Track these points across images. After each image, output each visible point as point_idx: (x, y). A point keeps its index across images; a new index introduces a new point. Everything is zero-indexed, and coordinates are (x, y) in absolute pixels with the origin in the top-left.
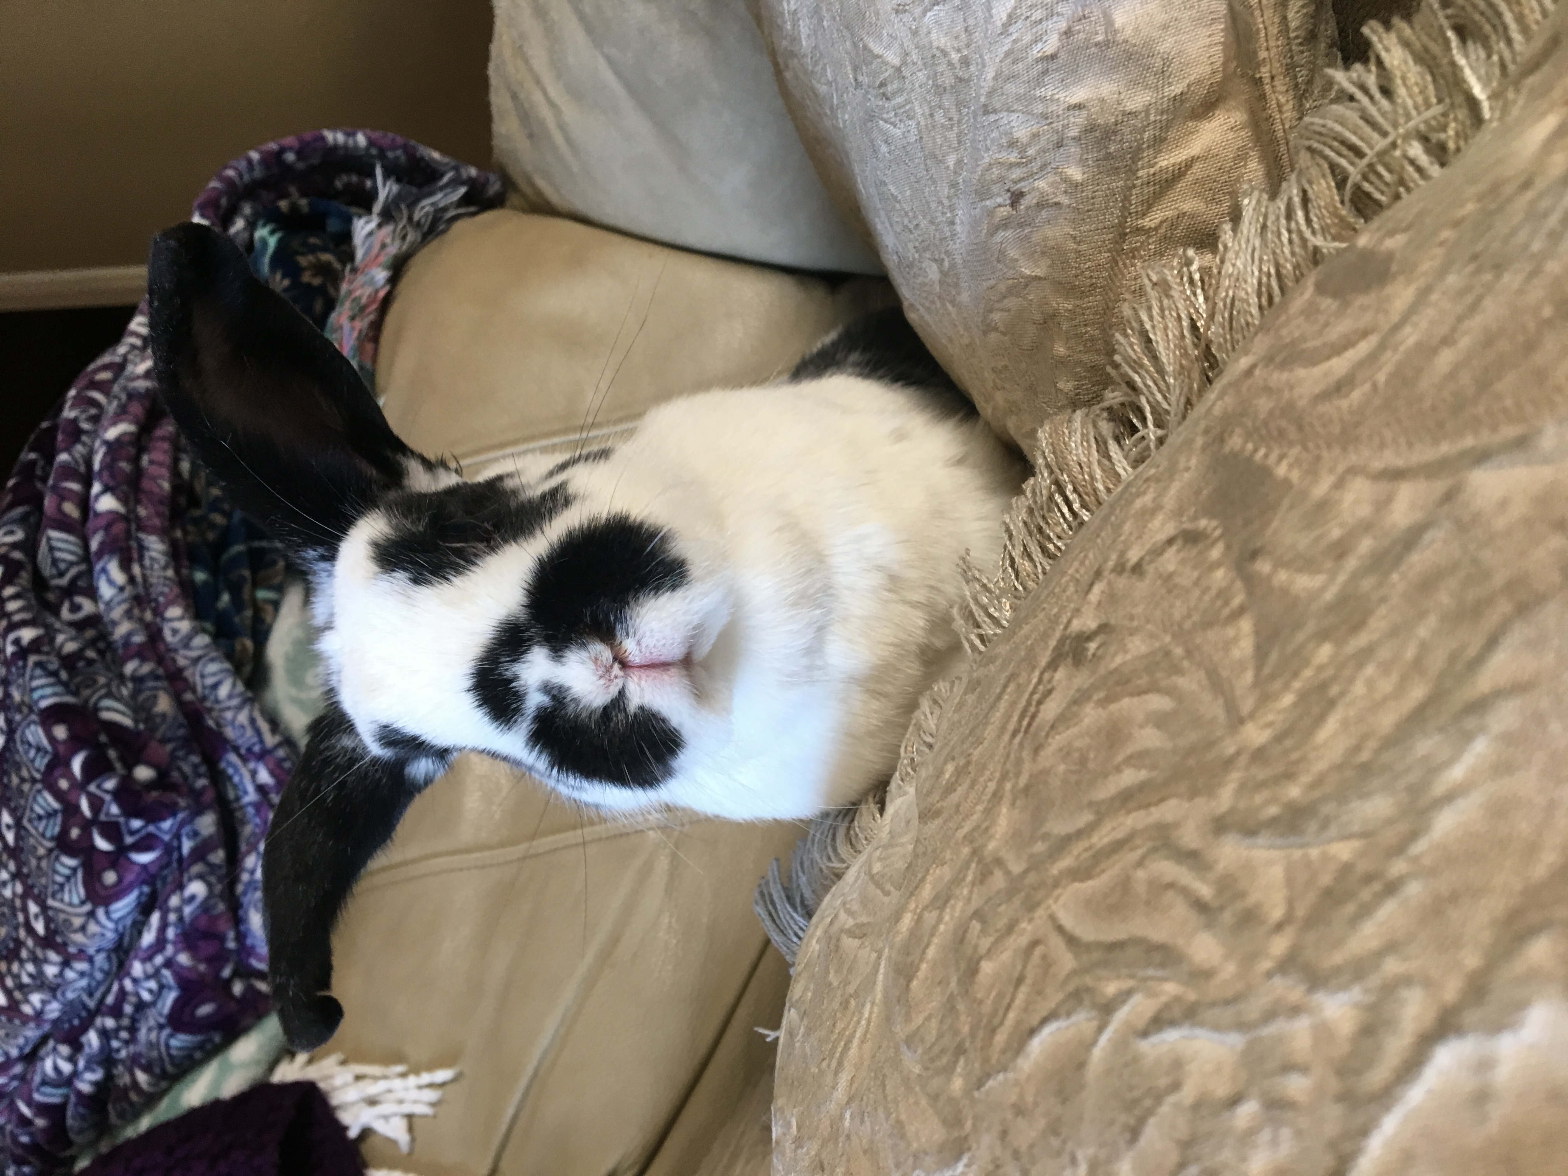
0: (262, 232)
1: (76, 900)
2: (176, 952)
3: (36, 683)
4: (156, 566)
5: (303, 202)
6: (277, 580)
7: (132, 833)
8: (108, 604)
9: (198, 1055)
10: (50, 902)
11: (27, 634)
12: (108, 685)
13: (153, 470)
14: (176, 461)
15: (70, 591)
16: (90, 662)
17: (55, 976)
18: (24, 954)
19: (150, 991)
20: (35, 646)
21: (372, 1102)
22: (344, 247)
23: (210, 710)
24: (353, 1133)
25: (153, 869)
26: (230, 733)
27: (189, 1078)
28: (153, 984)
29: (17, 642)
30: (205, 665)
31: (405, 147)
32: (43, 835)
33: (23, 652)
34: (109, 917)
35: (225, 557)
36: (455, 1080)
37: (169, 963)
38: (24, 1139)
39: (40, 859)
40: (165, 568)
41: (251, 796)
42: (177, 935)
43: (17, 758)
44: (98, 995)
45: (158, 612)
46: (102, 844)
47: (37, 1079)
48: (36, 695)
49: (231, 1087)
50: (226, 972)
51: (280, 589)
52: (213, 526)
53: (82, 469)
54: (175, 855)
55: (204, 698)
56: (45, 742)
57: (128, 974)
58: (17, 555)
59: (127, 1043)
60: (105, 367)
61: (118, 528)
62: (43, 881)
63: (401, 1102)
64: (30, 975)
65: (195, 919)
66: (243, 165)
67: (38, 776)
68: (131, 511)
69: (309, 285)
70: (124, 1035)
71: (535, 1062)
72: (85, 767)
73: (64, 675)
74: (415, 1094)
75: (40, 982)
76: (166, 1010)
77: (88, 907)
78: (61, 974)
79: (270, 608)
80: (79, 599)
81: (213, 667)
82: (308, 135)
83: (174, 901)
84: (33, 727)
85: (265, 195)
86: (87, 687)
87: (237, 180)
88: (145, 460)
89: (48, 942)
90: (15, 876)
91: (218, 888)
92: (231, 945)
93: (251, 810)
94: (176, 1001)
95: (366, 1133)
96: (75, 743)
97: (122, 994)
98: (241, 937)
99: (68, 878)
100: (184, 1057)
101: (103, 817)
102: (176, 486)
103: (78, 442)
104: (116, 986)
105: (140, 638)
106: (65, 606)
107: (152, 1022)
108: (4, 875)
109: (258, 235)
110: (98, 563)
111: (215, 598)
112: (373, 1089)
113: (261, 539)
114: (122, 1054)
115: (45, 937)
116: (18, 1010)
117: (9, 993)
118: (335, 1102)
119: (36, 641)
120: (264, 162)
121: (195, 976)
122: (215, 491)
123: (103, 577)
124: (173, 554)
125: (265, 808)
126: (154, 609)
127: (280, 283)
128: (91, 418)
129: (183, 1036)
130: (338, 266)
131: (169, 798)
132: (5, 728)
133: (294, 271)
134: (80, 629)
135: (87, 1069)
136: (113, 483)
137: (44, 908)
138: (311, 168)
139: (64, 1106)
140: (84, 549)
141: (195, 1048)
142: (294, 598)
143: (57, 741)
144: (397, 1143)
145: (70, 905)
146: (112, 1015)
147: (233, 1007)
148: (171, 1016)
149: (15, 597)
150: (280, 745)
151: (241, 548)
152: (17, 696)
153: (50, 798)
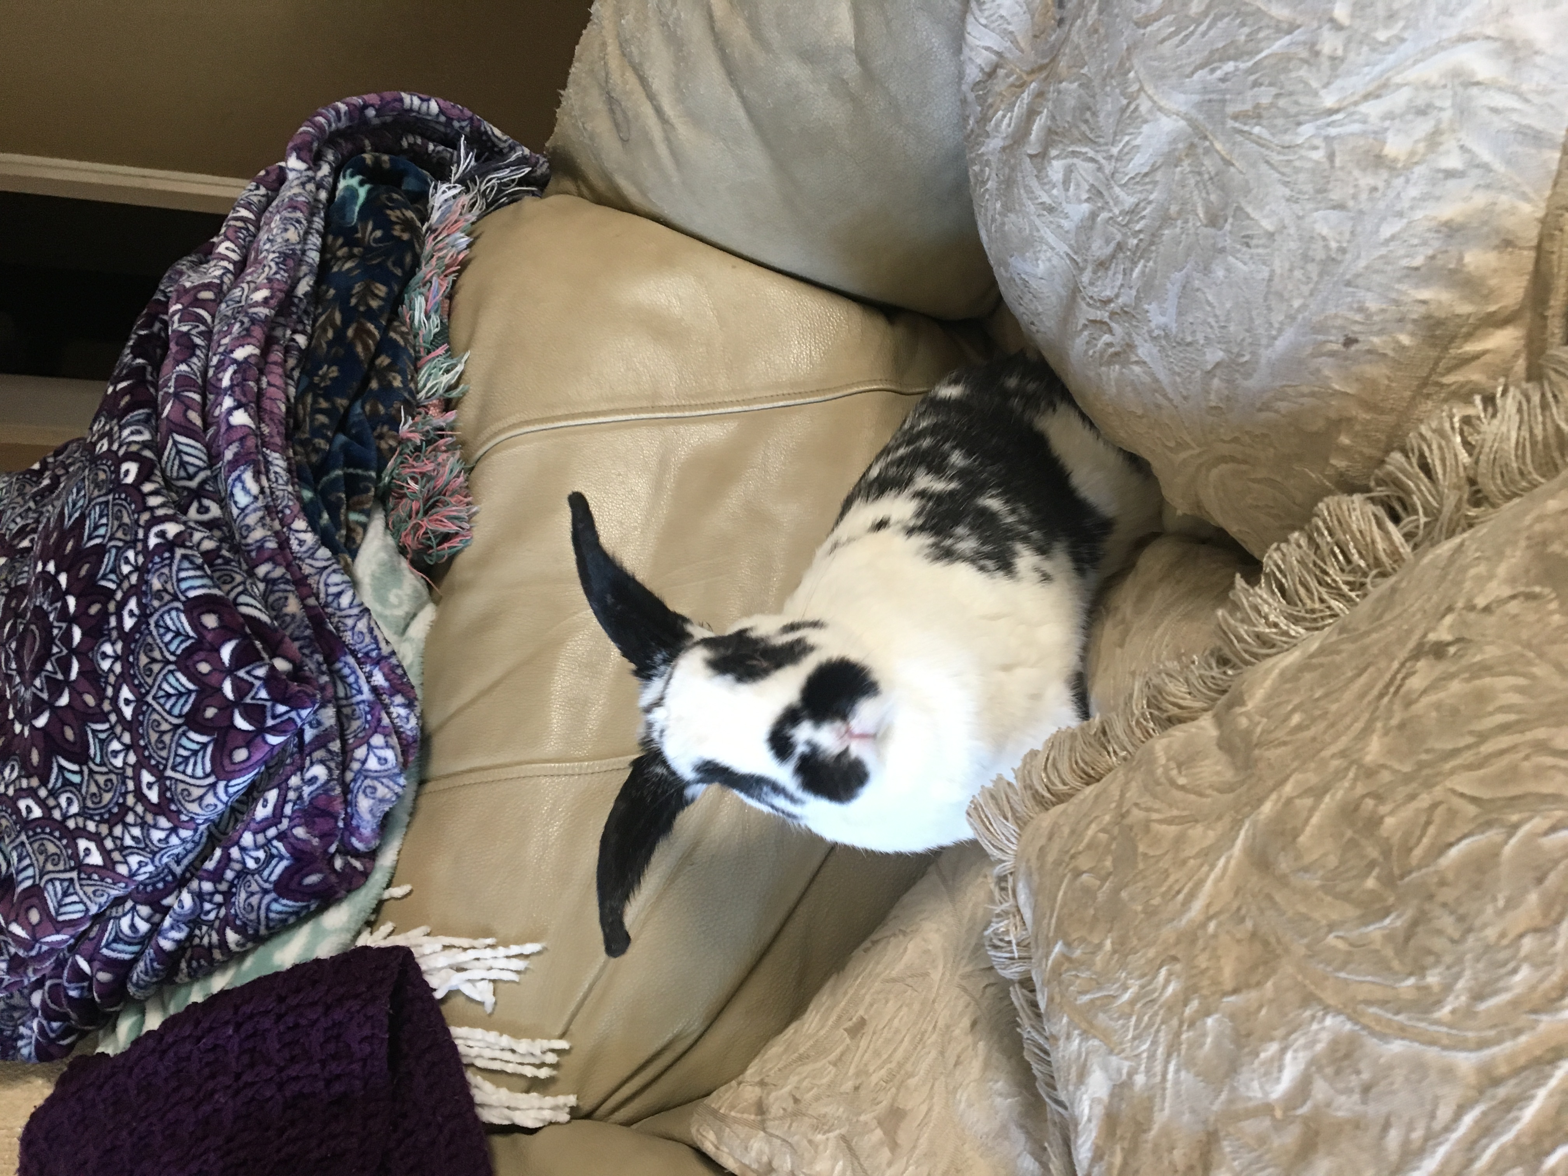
0: (348, 182)
1: (199, 773)
2: (291, 828)
3: (183, 574)
4: (280, 481)
5: (386, 158)
6: (367, 506)
7: (274, 717)
8: (243, 510)
9: (292, 920)
10: (169, 773)
11: (172, 529)
12: (244, 583)
13: (272, 391)
14: (287, 384)
15: (198, 494)
16: (227, 561)
17: (160, 841)
18: (130, 818)
19: (257, 860)
20: (180, 540)
21: (460, 969)
23: (332, 616)
24: (438, 995)
25: (276, 752)
26: (348, 637)
27: (276, 941)
29: (162, 534)
30: (329, 575)
31: (471, 119)
32: (169, 712)
33: (169, 545)
34: (226, 792)
35: (325, 479)
36: (539, 953)
37: (281, 836)
38: (73, 993)
39: (163, 733)
41: (366, 695)
42: (293, 812)
43: (150, 640)
44: (185, 862)
45: (285, 523)
46: (241, 723)
47: (108, 936)
48: (184, 585)
49: (325, 950)
50: (333, 849)
51: (368, 514)
52: (317, 450)
53: (200, 381)
54: (297, 740)
55: (327, 605)
56: (187, 628)
57: (237, 843)
58: (147, 453)
59: (219, 906)
60: (207, 287)
61: (251, 442)
62: (164, 753)
63: (490, 969)
64: (134, 838)
65: (312, 800)
66: (331, 114)
67: (172, 658)
68: (259, 428)
69: (399, 239)
70: (218, 898)
72: (234, 653)
73: (208, 571)
74: (503, 963)
76: (274, 878)
77: (211, 780)
78: (166, 840)
79: (360, 530)
80: (206, 502)
81: (336, 578)
82: (388, 95)
83: (294, 781)
84: (174, 614)
85: (348, 145)
86: (225, 583)
87: (326, 127)
88: (264, 380)
89: (160, 809)
90: (127, 748)
91: (336, 772)
92: (341, 824)
93: (363, 708)
94: (287, 869)
95: (452, 994)
96: (226, 632)
97: (226, 861)
98: (348, 818)
99: (195, 753)
100: (281, 921)
101: (248, 700)
102: (288, 409)
103: (193, 354)
104: (218, 853)
105: (272, 545)
106: (195, 505)
107: (254, 887)
108: (115, 745)
109: (342, 184)
110: (230, 472)
111: (320, 517)
112: (462, 957)
113: (355, 467)
114: (212, 916)
115: (157, 805)
116: (113, 870)
117: (105, 853)
118: (423, 967)
119: (178, 535)
120: (349, 113)
121: (308, 848)
122: (322, 418)
123: (239, 485)
124: (289, 470)
125: (379, 707)
126: (281, 521)
127: (372, 233)
128: (201, 334)
129: (285, 902)
130: (419, 224)
131: (309, 689)
132: (136, 611)
133: (384, 224)
134: (210, 530)
135: (172, 928)
136: (244, 400)
137: (161, 778)
138: (384, 124)
139: (135, 961)
140: (213, 457)
141: (291, 914)
142: (377, 524)
143: (205, 628)
144: (481, 1004)
145: (193, 777)
146: (208, 880)
147: (333, 879)
148: (277, 884)
149: (155, 493)
150: (393, 653)
151: (339, 472)
152: (156, 584)
153: (183, 680)
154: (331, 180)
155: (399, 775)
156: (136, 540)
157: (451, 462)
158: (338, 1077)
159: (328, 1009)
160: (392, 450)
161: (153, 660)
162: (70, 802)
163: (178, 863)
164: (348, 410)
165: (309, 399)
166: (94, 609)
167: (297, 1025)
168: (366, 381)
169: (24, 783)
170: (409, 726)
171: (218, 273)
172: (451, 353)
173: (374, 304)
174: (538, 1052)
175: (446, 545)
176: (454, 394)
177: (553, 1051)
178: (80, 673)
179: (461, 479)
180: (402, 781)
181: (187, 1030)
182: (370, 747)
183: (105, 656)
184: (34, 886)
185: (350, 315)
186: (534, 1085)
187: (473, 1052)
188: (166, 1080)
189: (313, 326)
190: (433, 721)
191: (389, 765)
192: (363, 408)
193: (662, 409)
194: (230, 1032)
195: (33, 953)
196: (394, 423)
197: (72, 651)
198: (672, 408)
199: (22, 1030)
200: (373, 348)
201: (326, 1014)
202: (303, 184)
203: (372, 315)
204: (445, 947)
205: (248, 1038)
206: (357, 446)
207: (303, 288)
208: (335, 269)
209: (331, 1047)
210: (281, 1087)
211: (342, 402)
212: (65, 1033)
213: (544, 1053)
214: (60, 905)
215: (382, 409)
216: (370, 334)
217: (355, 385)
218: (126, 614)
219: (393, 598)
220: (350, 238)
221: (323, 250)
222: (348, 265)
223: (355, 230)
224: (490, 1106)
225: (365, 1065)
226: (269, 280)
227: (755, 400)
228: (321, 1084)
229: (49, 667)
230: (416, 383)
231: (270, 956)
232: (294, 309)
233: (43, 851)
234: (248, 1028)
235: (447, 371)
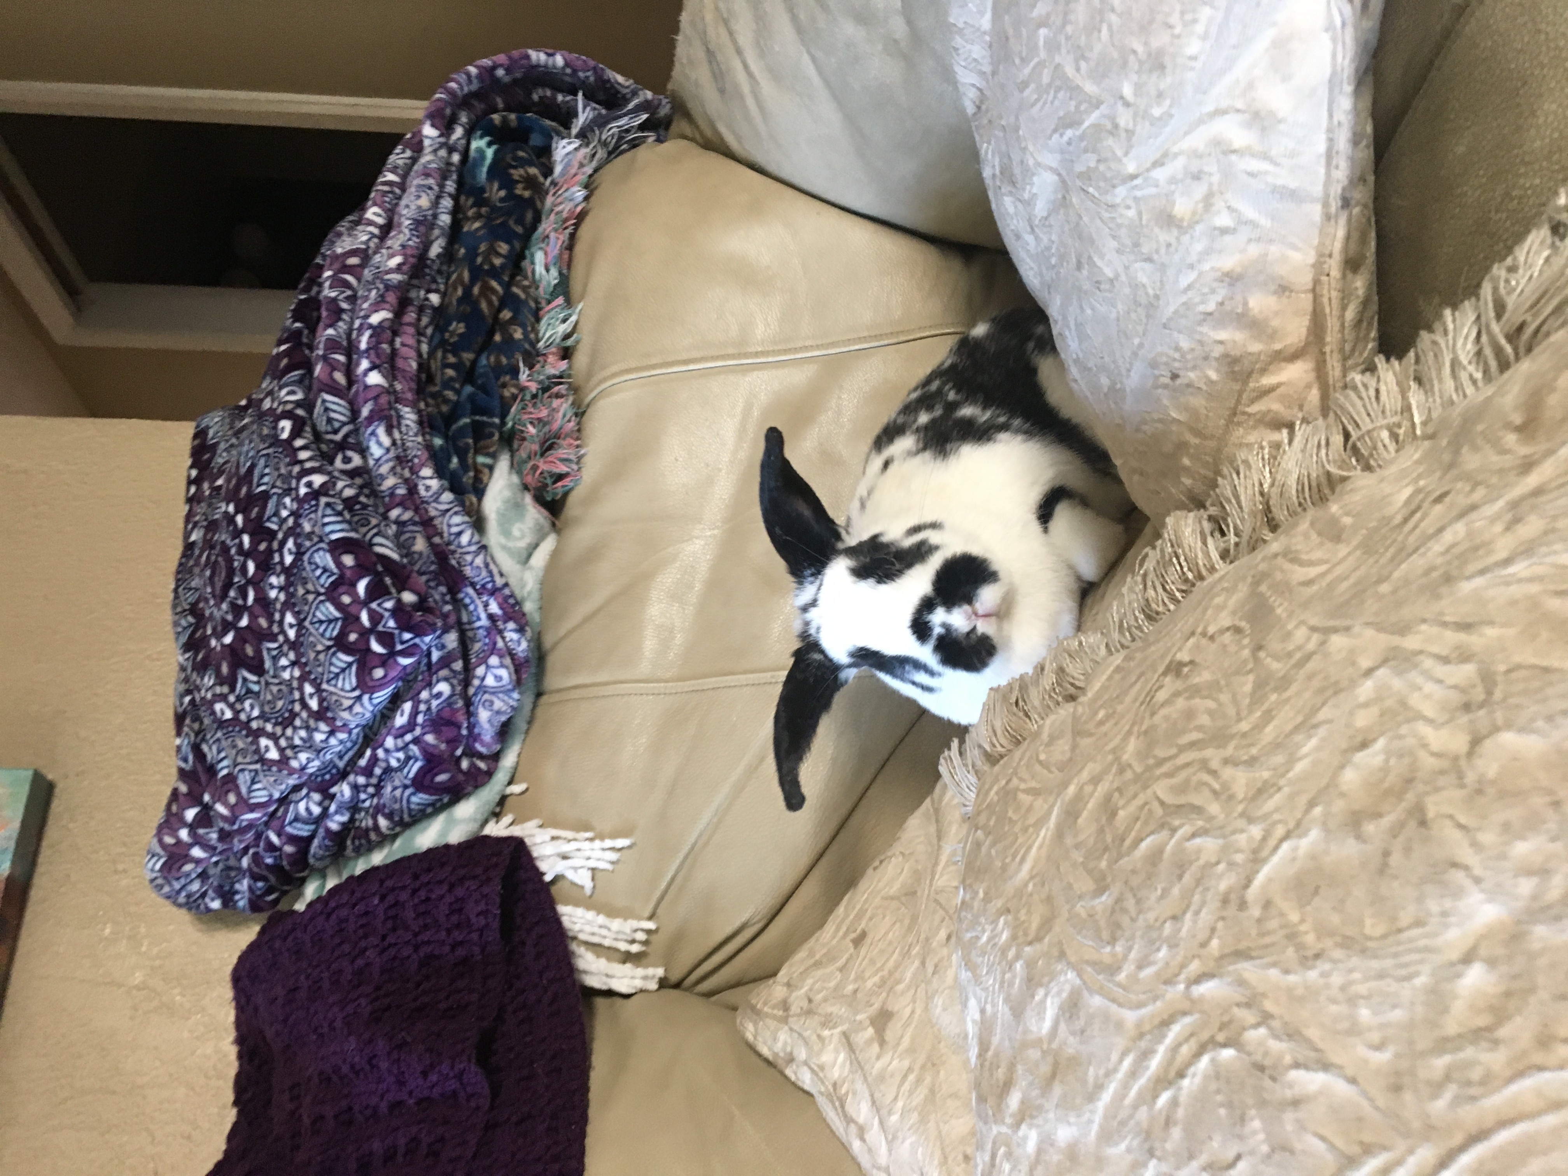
0: (478, 144)
1: (348, 687)
2: (423, 734)
3: (327, 520)
4: (410, 433)
5: (513, 116)
6: (492, 450)
7: (402, 643)
8: (378, 460)
9: (429, 810)
10: (325, 686)
11: (318, 480)
12: (378, 525)
13: (404, 351)
14: (419, 342)
15: (342, 446)
16: (365, 507)
17: (322, 741)
18: (298, 722)
19: (398, 760)
20: (323, 490)
21: (565, 856)
22: (543, 160)
23: (454, 552)
24: (548, 878)
25: (408, 670)
26: (468, 571)
27: (419, 827)
28: (401, 755)
29: (309, 485)
30: (451, 517)
31: (595, 69)
32: (322, 635)
33: (315, 494)
34: (371, 703)
35: (454, 427)
36: (629, 847)
37: (416, 741)
38: (269, 861)
39: (319, 652)
40: (416, 435)
41: (484, 622)
42: (424, 721)
43: (304, 574)
44: (346, 758)
45: (414, 471)
46: (376, 647)
47: (290, 816)
48: (328, 529)
49: (456, 837)
50: (459, 752)
51: (494, 456)
52: (446, 401)
53: (345, 343)
54: (425, 661)
55: (449, 543)
56: (332, 565)
57: (382, 745)
58: (300, 412)
59: (372, 796)
60: (353, 253)
61: (384, 399)
63: (589, 858)
64: (302, 739)
65: (439, 711)
66: (463, 78)
67: (322, 590)
68: (391, 385)
69: (520, 197)
70: (371, 790)
71: (692, 840)
72: (368, 588)
73: (347, 516)
74: (599, 854)
75: (309, 744)
76: (411, 775)
77: (357, 693)
78: (326, 740)
80: (350, 453)
81: (457, 519)
82: (515, 54)
83: (424, 695)
84: (321, 553)
85: (479, 106)
86: (363, 525)
87: (459, 92)
88: (397, 341)
89: (320, 715)
90: (293, 664)
91: (458, 688)
92: (464, 732)
93: (482, 632)
94: (421, 769)
95: (557, 879)
96: (361, 569)
97: (374, 760)
98: (471, 727)
99: (343, 670)
100: (421, 811)
101: (380, 628)
102: (420, 365)
103: (340, 319)
104: (368, 753)
105: (401, 491)
106: (339, 458)
107: (397, 783)
108: (284, 662)
109: (475, 144)
110: (367, 427)
111: (449, 461)
112: (566, 848)
113: (482, 415)
114: (367, 804)
115: (317, 712)
116: (287, 764)
117: (281, 750)
118: (535, 854)
119: (323, 485)
120: (480, 76)
121: (436, 752)
122: (450, 372)
123: (373, 439)
124: (420, 423)
125: (494, 632)
126: (411, 469)
127: (497, 193)
128: (347, 298)
129: (421, 795)
130: (541, 179)
131: (430, 618)
132: (294, 550)
133: (508, 183)
134: (352, 478)
135: (336, 812)
136: (378, 362)
137: (319, 690)
138: (515, 82)
139: (311, 838)
140: (355, 413)
141: (429, 805)
142: (503, 464)
143: (344, 566)
144: (582, 887)
145: (342, 690)
146: (363, 774)
147: (461, 777)
148: (414, 780)
149: (304, 448)
150: (506, 585)
151: (467, 420)
152: (307, 527)
153: (332, 608)
154: (463, 142)
155: (513, 690)
156: (290, 489)
157: (564, 407)
158: (461, 943)
159: (452, 887)
160: (514, 397)
161: (308, 592)
162: (252, 707)
163: (341, 758)
164: (474, 362)
165: (439, 354)
166: (263, 546)
167: (428, 899)
168: (491, 333)
169: (218, 690)
170: (520, 649)
171: (365, 238)
172: (569, 303)
173: (497, 262)
174: (628, 931)
175: (559, 484)
176: (569, 342)
177: (643, 930)
178: (255, 600)
179: (572, 424)
180: (516, 695)
181: (345, 898)
182: (488, 667)
183: (272, 587)
184: (228, 774)
185: (477, 274)
186: (627, 958)
187: (577, 927)
188: (332, 937)
189: (446, 284)
190: (548, 641)
191: (504, 682)
192: (488, 359)
193: (746, 355)
194: (376, 902)
195: (236, 827)
196: (515, 372)
197: (249, 582)
198: (756, 354)
199: (237, 886)
200: (496, 303)
201: (450, 890)
202: (435, 151)
203: (495, 273)
204: (553, 838)
205: (391, 907)
206: (481, 395)
207: (435, 250)
208: (465, 229)
209: (455, 918)
210: (416, 948)
211: (468, 356)
212: (269, 891)
213: (636, 931)
214: (250, 791)
215: (504, 360)
216: (493, 291)
217: (480, 340)
218: (285, 551)
219: (516, 532)
220: (478, 196)
221: (456, 212)
222: (477, 225)
223: (482, 190)
224: (591, 973)
225: (481, 936)
226: (403, 246)
227: (833, 344)
228: (447, 949)
229: (232, 594)
230: (537, 334)
231: (413, 838)
232: (427, 271)
233: (234, 747)
234: (391, 899)
235: (564, 321)
